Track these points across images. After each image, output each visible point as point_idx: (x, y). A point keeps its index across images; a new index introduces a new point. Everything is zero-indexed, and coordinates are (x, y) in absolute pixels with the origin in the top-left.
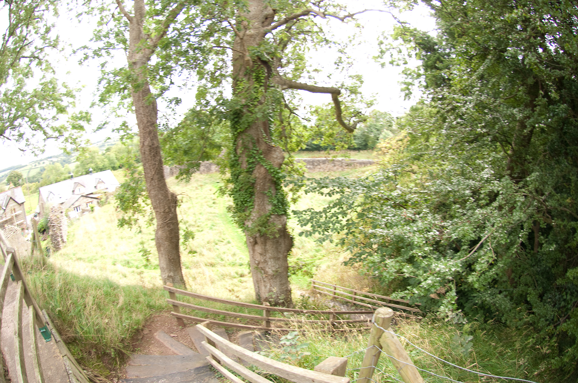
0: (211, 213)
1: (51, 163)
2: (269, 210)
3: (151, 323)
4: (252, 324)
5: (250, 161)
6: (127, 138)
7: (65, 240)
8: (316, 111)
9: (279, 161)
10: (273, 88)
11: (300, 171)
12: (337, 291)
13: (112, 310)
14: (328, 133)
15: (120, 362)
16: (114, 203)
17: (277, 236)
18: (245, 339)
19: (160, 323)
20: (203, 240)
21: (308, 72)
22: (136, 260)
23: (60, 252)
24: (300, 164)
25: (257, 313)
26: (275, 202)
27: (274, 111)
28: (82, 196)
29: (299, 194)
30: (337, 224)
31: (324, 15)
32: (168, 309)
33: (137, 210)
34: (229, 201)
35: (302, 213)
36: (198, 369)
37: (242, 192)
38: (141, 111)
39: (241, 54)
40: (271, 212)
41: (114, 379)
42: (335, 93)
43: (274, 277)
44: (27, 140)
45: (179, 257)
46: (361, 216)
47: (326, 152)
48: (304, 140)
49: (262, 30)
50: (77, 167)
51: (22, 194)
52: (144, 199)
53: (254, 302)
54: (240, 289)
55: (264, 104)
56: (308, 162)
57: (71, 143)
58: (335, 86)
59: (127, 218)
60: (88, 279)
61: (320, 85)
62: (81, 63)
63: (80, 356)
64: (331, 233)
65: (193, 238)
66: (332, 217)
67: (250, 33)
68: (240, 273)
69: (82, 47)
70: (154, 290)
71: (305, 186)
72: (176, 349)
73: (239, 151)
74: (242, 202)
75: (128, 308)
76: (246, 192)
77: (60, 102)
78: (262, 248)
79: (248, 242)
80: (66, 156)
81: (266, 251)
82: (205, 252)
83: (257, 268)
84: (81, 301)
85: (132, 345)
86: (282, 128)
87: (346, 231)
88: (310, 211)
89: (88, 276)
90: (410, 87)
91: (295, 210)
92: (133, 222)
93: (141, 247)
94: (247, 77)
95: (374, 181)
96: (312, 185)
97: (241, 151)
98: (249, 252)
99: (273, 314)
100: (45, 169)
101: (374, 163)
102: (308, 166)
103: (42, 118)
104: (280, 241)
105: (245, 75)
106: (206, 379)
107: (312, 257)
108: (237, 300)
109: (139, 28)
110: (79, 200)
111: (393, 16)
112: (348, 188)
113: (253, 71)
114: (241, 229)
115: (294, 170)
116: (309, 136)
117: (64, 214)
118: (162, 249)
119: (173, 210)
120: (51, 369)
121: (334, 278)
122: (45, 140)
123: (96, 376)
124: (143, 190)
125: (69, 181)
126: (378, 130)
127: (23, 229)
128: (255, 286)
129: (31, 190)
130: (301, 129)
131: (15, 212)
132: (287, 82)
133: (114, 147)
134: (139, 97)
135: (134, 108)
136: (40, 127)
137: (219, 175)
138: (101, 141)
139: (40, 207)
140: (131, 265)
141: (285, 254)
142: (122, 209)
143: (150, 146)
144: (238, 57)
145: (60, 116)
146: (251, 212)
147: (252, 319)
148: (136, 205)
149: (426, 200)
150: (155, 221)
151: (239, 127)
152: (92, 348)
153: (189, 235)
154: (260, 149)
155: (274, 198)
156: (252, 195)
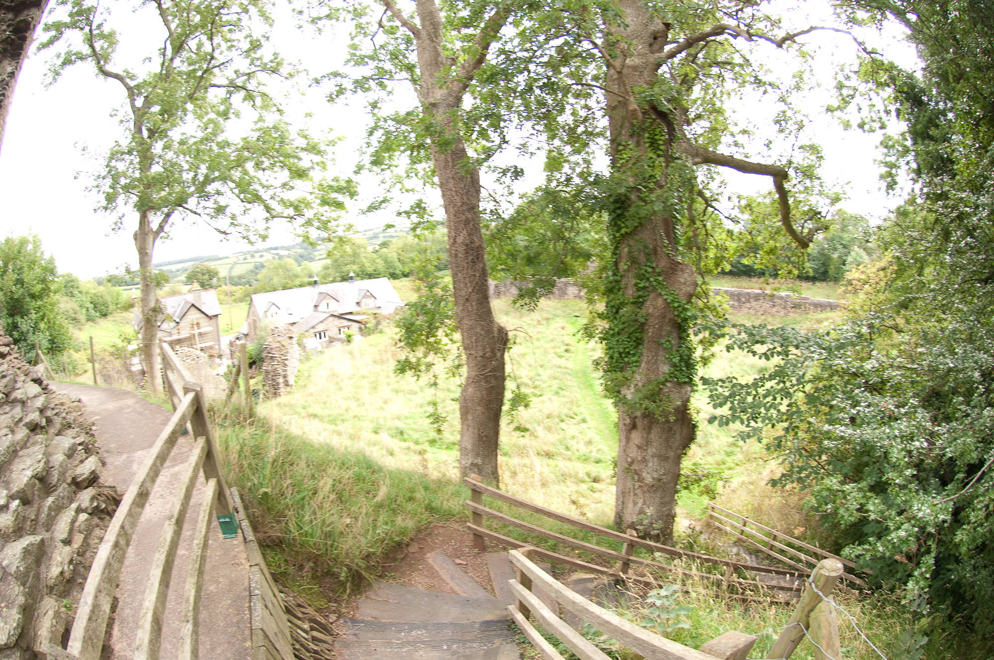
0: (560, 367)
1: (277, 257)
2: (664, 373)
3: (426, 536)
4: (597, 564)
5: (641, 285)
6: (424, 229)
7: (291, 380)
8: (749, 206)
9: (688, 289)
10: (679, 162)
11: (719, 309)
12: (747, 529)
13: (363, 506)
14: (767, 247)
15: (352, 590)
16: (393, 332)
17: (672, 419)
18: (581, 586)
19: (441, 539)
20: (540, 411)
21: (732, 135)
22: (416, 430)
23: (279, 399)
24: (719, 298)
25: (610, 546)
26: (676, 360)
27: (681, 201)
28: (333, 315)
29: (713, 349)
30: (772, 411)
31: (750, 36)
32: (461, 518)
33: (435, 348)
34: (597, 350)
35: (717, 384)
36: (487, 624)
37: (623, 337)
38: (451, 186)
39: (621, 99)
40: (667, 377)
41: (331, 616)
42: (779, 175)
43: (653, 488)
44: (233, 217)
45: (497, 433)
46: (811, 399)
47: (762, 279)
48: (727, 256)
49: (653, 58)
50: (326, 268)
51: (217, 302)
52: (449, 332)
53: (609, 527)
54: (588, 502)
55: (665, 189)
56: (732, 295)
57: (318, 228)
58: (778, 164)
59: (413, 360)
60: (330, 450)
61: (754, 160)
62: (331, 99)
63: (282, 569)
64: (760, 425)
65: (526, 406)
66: (765, 396)
67: (632, 63)
68: (593, 475)
69: (331, 74)
70: (442, 483)
71: (727, 337)
72: (458, 585)
73: (623, 266)
74: (620, 354)
75: (392, 506)
76: (629, 337)
77: (296, 161)
78: (642, 437)
79: (621, 425)
80: (306, 249)
81: (648, 442)
82: (540, 431)
83: (628, 470)
84: (310, 484)
85: (383, 567)
86: (693, 231)
87: (786, 425)
88: (731, 382)
89: (328, 445)
90: (894, 171)
91: (706, 377)
92: (423, 368)
93: (431, 409)
94: (635, 139)
95: (838, 340)
96: (741, 337)
97: (626, 267)
98: (620, 440)
99: (636, 552)
100: (263, 267)
101: (838, 306)
102: (731, 303)
103: (261, 184)
104: (674, 428)
105: (631, 136)
106: (497, 642)
107: (718, 464)
108: (582, 520)
109: (435, 47)
110: (326, 322)
111: (855, 39)
112: (797, 347)
113: (644, 130)
114: (612, 401)
115: (708, 308)
116: (736, 251)
117: (294, 340)
118: (470, 417)
119: (499, 354)
120: (218, 582)
121: (747, 505)
122: (267, 219)
123: (299, 606)
124: (448, 317)
125: (309, 289)
126: (845, 247)
127: (211, 356)
128: (617, 499)
129: (234, 298)
130: (724, 236)
131: (199, 327)
132: (701, 151)
133: (394, 240)
134: (447, 161)
135: (436, 179)
136: (257, 198)
137: (583, 305)
138: (371, 230)
139: (249, 325)
140: (406, 436)
141: (679, 452)
142: (408, 344)
143: (467, 245)
144: (616, 103)
145: (297, 183)
146: (633, 372)
147: (600, 555)
148: (432, 340)
149: (913, 382)
150: (464, 370)
151: (623, 225)
152: (309, 561)
153: (520, 400)
154: (657, 266)
155: (674, 353)
156: (639, 344)
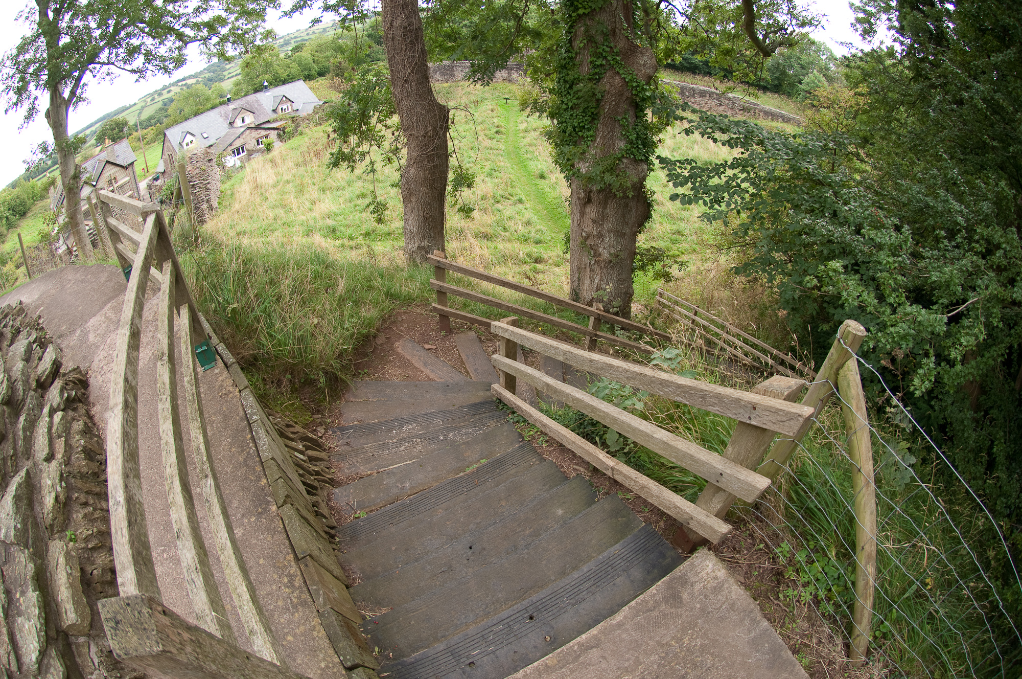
2: (620, 149)
3: (391, 324)
5: (597, 63)
9: (649, 71)
17: (631, 194)
19: (406, 325)
26: (633, 137)
37: (578, 112)
40: (624, 153)
43: (610, 264)
65: (470, 186)
73: (578, 44)
74: (574, 128)
76: (583, 112)
78: (598, 211)
79: (574, 199)
81: (604, 217)
83: (583, 245)
97: (582, 45)
98: (574, 214)
104: (632, 204)
118: (413, 199)
119: (441, 132)
128: (572, 276)
141: (635, 229)
146: (588, 147)
151: (580, 6)
154: (616, 46)
155: (631, 130)
156: (593, 119)
